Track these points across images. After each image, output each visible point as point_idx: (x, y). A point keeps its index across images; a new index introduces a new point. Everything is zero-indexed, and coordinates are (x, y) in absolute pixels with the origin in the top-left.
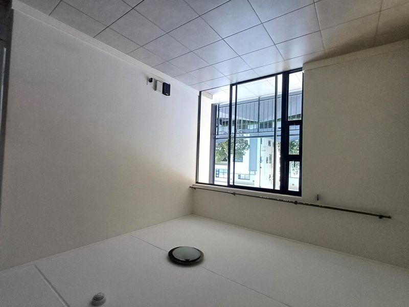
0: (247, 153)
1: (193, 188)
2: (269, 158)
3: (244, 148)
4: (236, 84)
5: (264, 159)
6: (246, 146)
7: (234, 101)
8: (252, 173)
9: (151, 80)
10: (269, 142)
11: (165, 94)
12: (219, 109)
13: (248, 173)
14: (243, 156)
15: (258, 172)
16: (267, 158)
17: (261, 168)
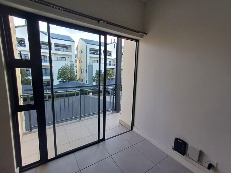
0: (94, 75)
1: (144, 33)
2: (82, 72)
3: (95, 77)
4: (99, 141)
5: (85, 71)
6: (94, 79)
7: (102, 115)
8: (91, 64)
9: (210, 166)
10: (82, 81)
11: (182, 141)
12: (113, 108)
13: (93, 63)
14: (96, 73)
15: (88, 64)
16: (83, 72)
17: (86, 67)
